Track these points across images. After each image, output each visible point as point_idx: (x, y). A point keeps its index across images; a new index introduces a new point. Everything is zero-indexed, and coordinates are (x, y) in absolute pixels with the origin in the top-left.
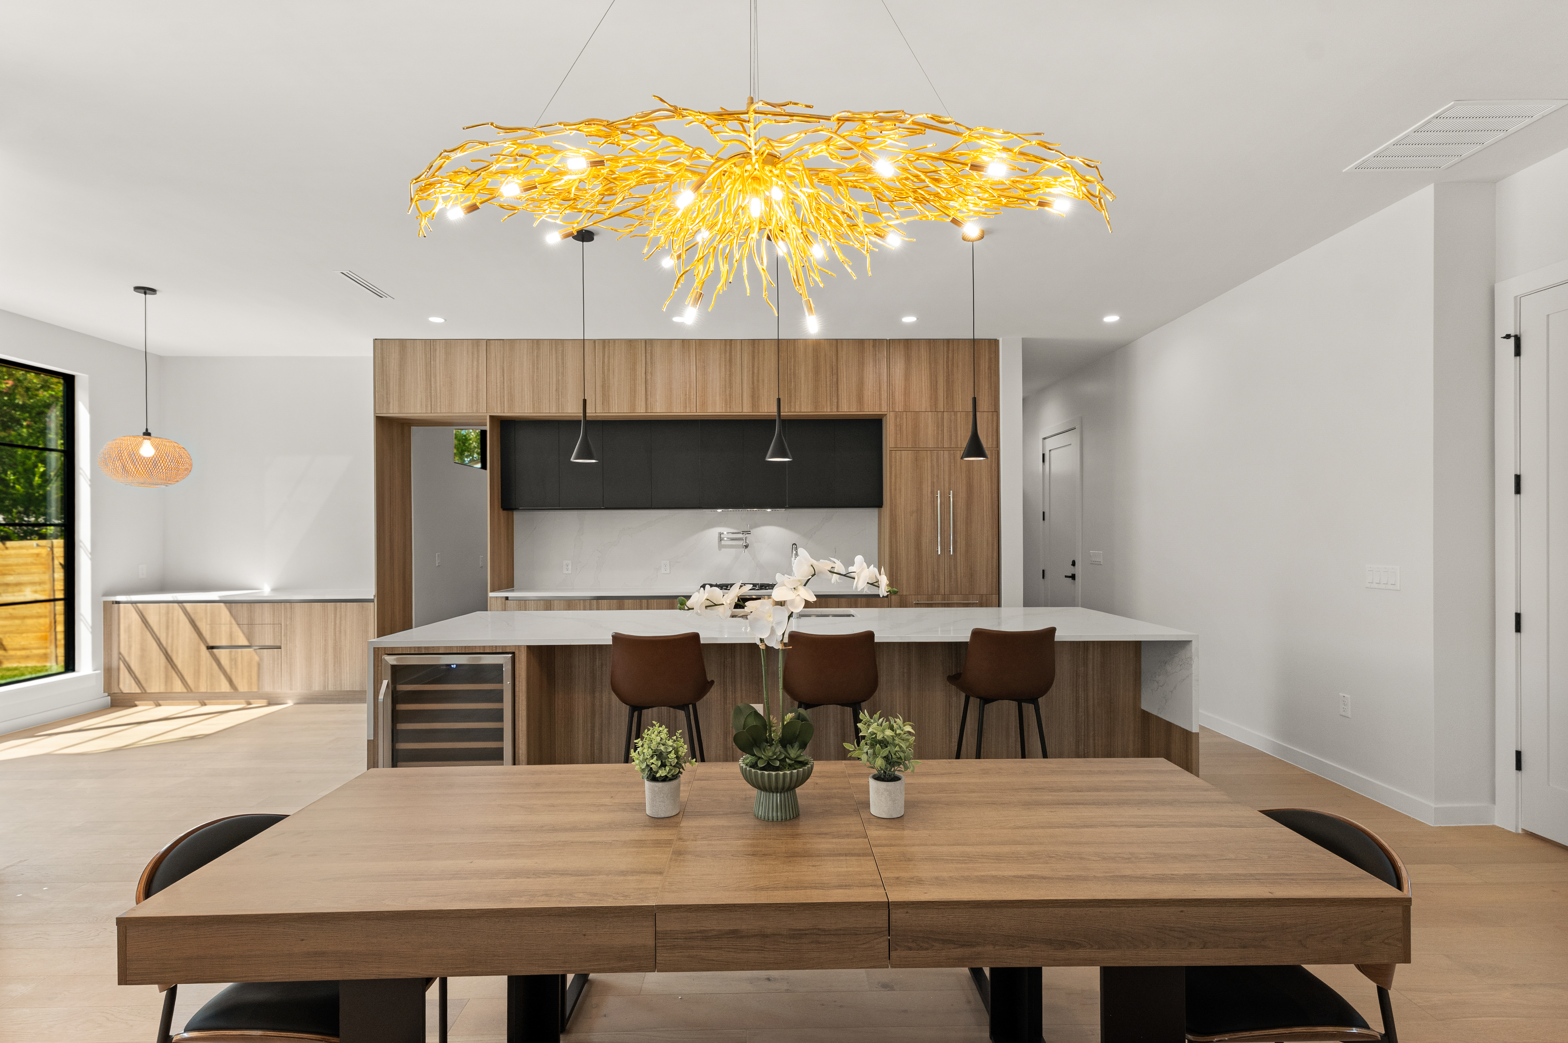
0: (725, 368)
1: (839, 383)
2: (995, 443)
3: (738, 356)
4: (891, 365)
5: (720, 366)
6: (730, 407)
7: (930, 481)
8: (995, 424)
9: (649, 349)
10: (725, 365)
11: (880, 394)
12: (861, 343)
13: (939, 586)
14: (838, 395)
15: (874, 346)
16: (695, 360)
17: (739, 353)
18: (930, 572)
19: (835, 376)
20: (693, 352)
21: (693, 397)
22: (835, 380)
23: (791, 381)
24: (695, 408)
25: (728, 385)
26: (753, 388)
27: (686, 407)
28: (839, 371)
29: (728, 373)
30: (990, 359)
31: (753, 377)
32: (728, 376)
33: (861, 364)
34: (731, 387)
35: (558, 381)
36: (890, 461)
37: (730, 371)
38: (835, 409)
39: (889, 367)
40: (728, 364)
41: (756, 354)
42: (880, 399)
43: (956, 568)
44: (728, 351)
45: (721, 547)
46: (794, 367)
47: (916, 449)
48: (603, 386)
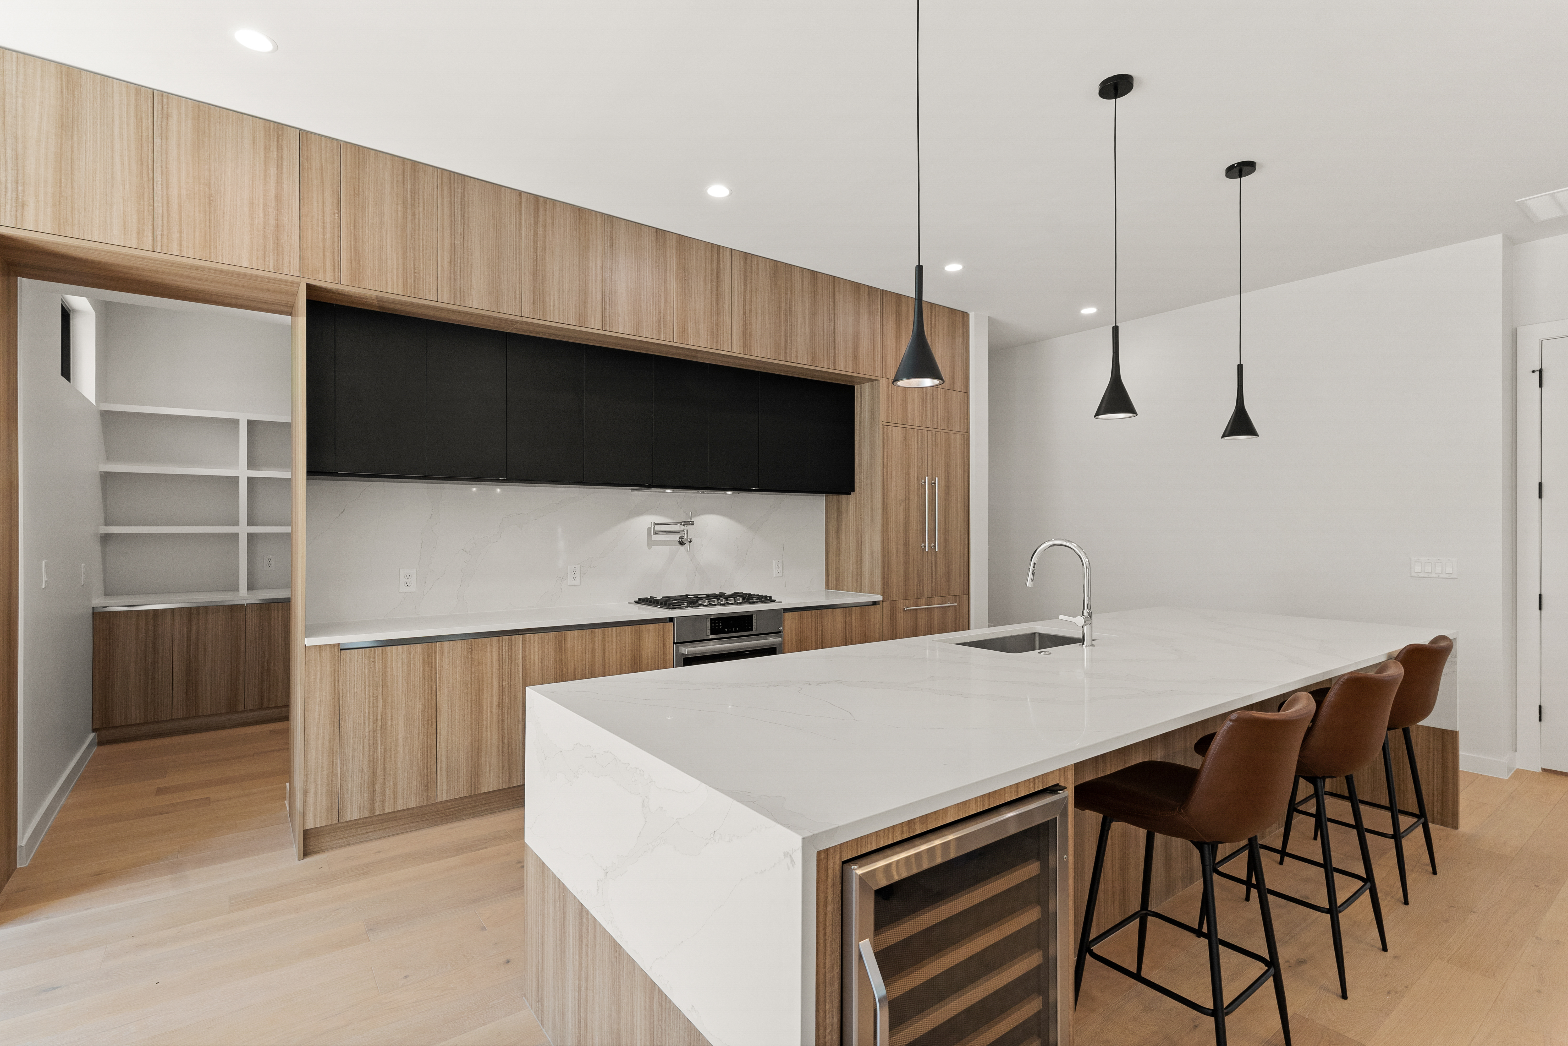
0: (712, 284)
1: (836, 333)
2: (966, 427)
3: (728, 271)
4: (884, 321)
5: (705, 280)
6: (717, 342)
7: (916, 466)
8: (966, 407)
9: (608, 230)
10: (712, 281)
11: (874, 355)
12: (857, 287)
13: (923, 588)
14: (835, 348)
15: (869, 294)
16: (672, 263)
17: (728, 267)
18: (916, 572)
19: (832, 323)
20: (670, 251)
21: (670, 318)
22: (832, 327)
23: (787, 320)
24: (672, 336)
25: (714, 309)
26: (745, 321)
27: (659, 331)
28: (836, 316)
29: (715, 292)
30: (963, 333)
31: (744, 306)
32: (714, 297)
33: (857, 314)
34: (718, 314)
35: (453, 247)
36: (883, 438)
37: (717, 290)
38: (832, 367)
39: (882, 324)
40: (715, 280)
41: (748, 274)
42: (874, 361)
43: (936, 567)
44: (715, 261)
45: (651, 543)
46: (791, 301)
47: (905, 426)
48: (535, 274)
